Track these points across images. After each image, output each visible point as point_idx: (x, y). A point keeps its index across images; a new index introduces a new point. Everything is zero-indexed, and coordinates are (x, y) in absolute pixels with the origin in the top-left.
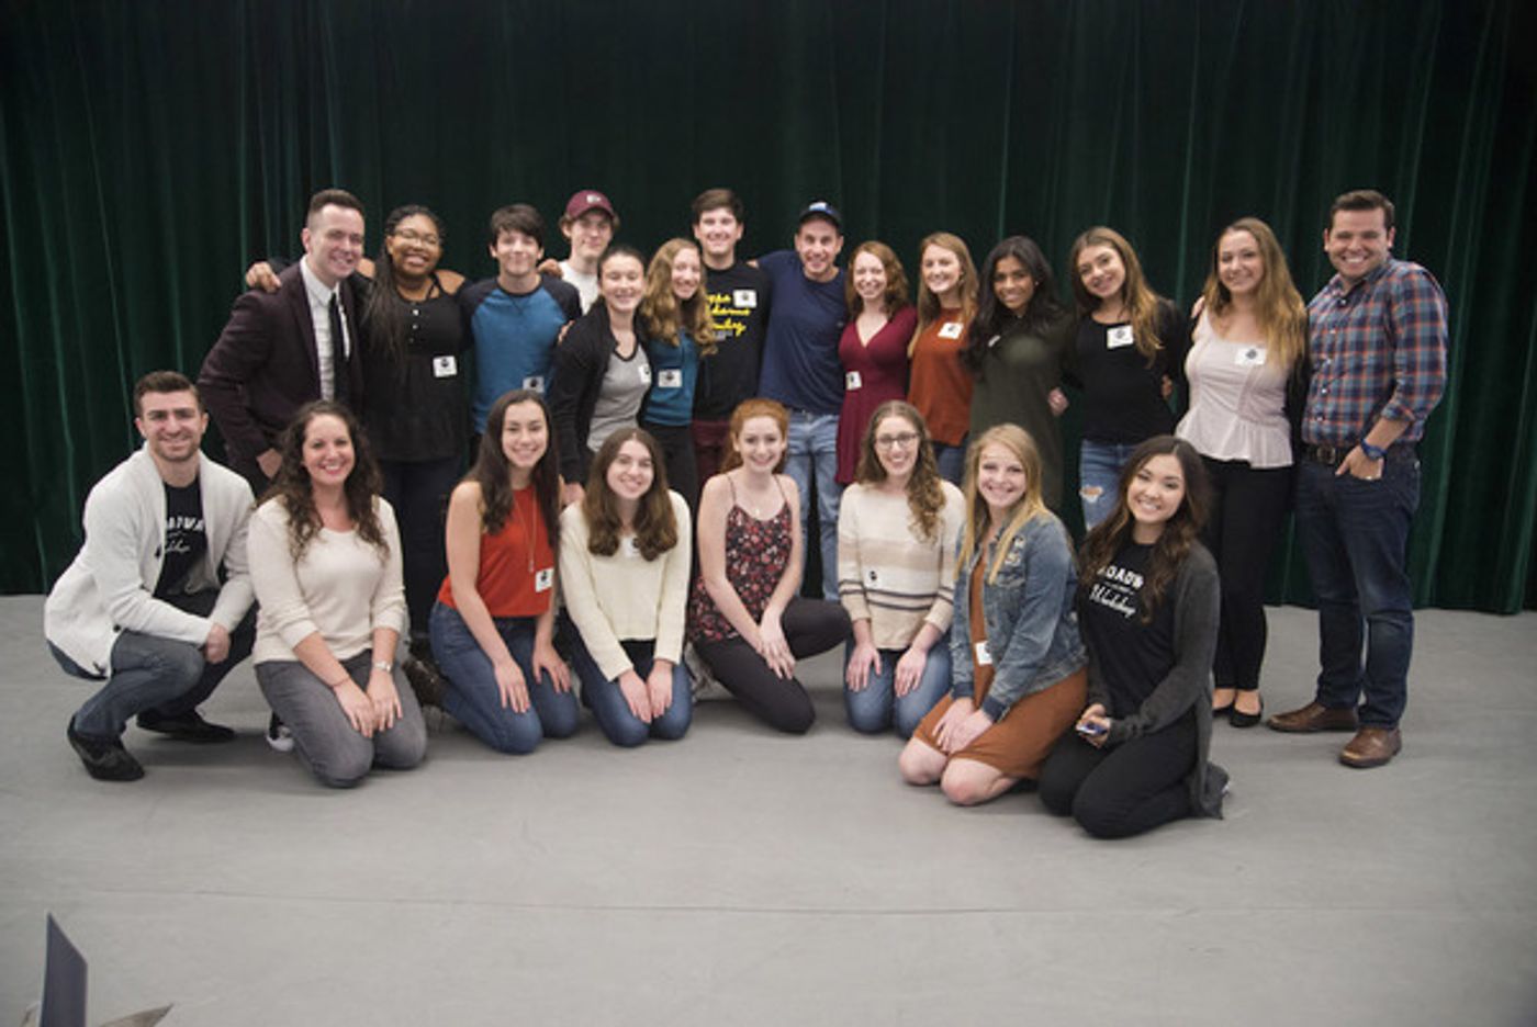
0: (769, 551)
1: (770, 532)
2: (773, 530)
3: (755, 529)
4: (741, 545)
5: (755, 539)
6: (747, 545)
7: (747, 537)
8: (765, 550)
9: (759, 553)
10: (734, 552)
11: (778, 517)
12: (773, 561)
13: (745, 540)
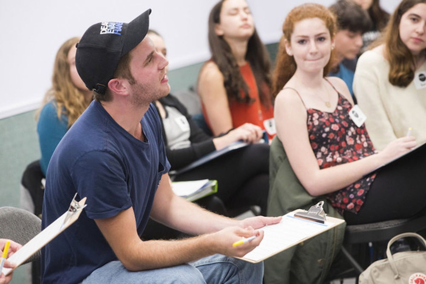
0: (350, 133)
1: (342, 117)
2: (343, 114)
3: (332, 120)
4: (326, 139)
5: (335, 127)
6: (332, 136)
7: (327, 129)
8: (347, 134)
9: (343, 139)
10: (323, 149)
11: (339, 104)
12: (356, 141)
13: (328, 133)
